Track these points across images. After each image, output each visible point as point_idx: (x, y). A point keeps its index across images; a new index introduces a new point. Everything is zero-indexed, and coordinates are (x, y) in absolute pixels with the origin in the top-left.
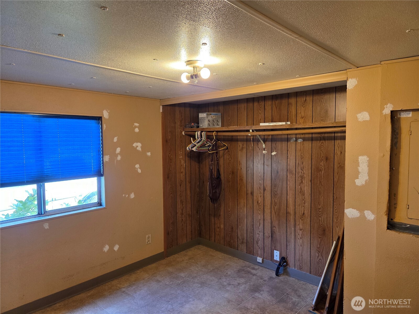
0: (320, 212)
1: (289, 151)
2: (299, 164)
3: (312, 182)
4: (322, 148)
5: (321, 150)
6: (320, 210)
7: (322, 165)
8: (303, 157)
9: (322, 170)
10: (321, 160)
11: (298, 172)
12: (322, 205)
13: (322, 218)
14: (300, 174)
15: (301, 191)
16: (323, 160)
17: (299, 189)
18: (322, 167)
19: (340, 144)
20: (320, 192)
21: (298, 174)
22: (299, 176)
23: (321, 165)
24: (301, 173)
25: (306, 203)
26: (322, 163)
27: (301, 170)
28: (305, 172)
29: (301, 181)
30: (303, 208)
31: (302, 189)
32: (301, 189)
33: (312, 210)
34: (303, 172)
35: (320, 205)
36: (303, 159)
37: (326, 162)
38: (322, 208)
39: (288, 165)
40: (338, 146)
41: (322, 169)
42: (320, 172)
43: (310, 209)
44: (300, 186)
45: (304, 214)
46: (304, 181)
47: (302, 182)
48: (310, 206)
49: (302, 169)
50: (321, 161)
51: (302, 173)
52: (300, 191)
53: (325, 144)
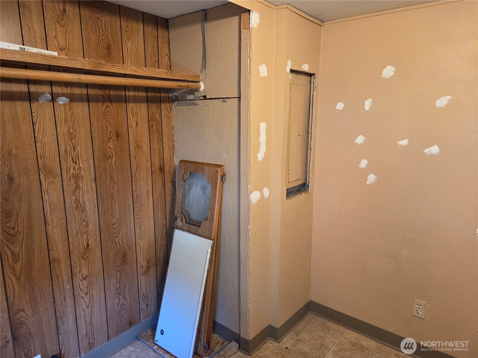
0: (115, 229)
1: (37, 125)
2: (66, 151)
3: (98, 181)
4: (109, 117)
5: (107, 120)
6: (115, 227)
7: (112, 147)
8: (73, 136)
9: (111, 156)
10: (108, 138)
11: (67, 169)
12: (117, 216)
13: (120, 237)
14: (72, 172)
15: (77, 206)
16: (111, 138)
17: (73, 202)
18: (112, 151)
19: (134, 110)
20: (112, 195)
21: (67, 172)
22: (70, 178)
23: (109, 148)
24: (74, 168)
25: (89, 224)
26: (111, 145)
27: (72, 164)
28: (81, 165)
29: (74, 185)
30: (85, 235)
31: (79, 201)
32: (77, 201)
33: (101, 232)
34: (77, 167)
35: (114, 218)
36: (74, 141)
37: (117, 141)
38: (118, 222)
39: (39, 158)
40: (132, 113)
41: (113, 156)
42: (110, 161)
43: (98, 232)
44: (74, 195)
45: (88, 246)
46: (82, 183)
47: (78, 186)
48: (98, 226)
49: (74, 160)
50: (109, 140)
51: (76, 169)
52: (75, 206)
53: (112, 109)
